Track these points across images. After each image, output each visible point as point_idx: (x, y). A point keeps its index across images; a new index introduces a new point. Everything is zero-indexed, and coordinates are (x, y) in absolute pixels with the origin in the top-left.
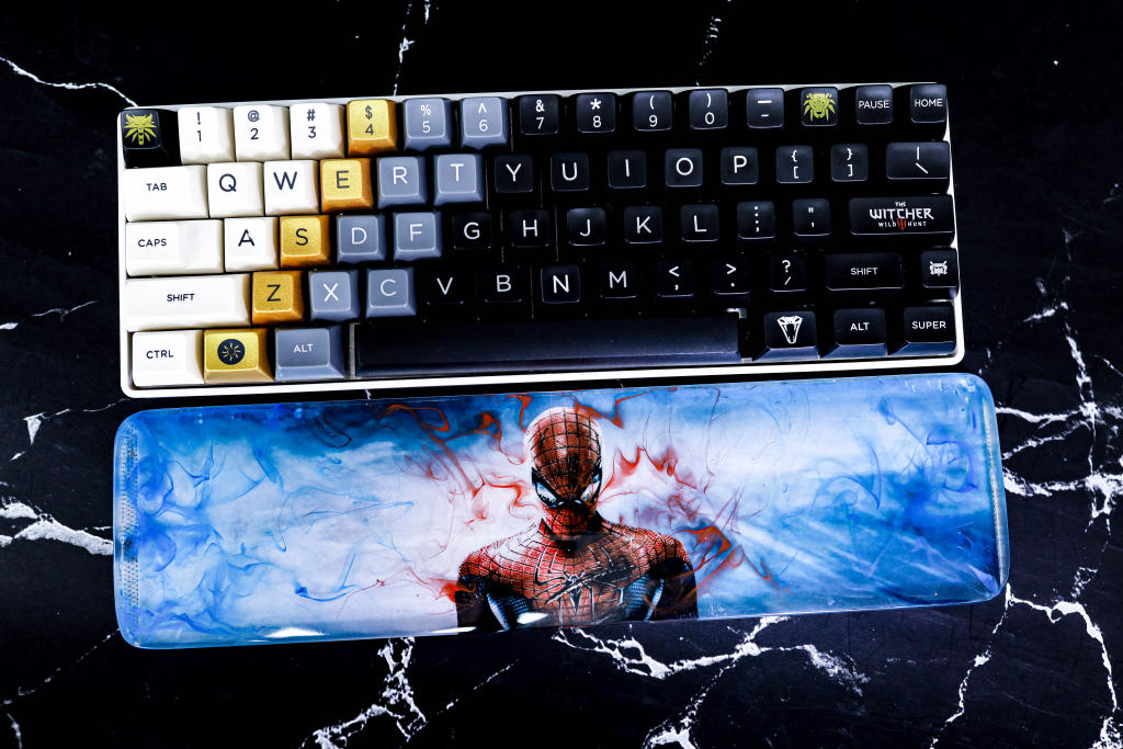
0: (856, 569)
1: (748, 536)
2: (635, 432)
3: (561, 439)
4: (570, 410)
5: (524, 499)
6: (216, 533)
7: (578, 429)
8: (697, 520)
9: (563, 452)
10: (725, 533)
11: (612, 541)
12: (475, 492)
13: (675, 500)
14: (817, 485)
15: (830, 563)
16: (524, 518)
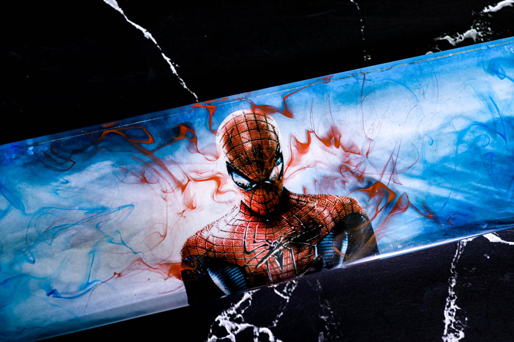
1: (408, 186)
2: (303, 120)
3: (245, 136)
4: (248, 111)
5: (224, 188)
7: (258, 125)
8: (365, 180)
9: (249, 145)
11: (300, 209)
12: (183, 188)
13: (344, 168)
15: (475, 196)
16: (226, 203)
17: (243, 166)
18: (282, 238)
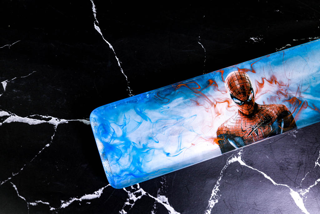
2: (260, 73)
3: (237, 82)
4: (237, 72)
5: (231, 105)
6: (133, 142)
7: (241, 77)
8: (288, 96)
9: (238, 86)
10: (299, 99)
11: (263, 111)
12: (215, 106)
13: (279, 92)
16: (232, 111)
17: (237, 95)
18: (257, 124)
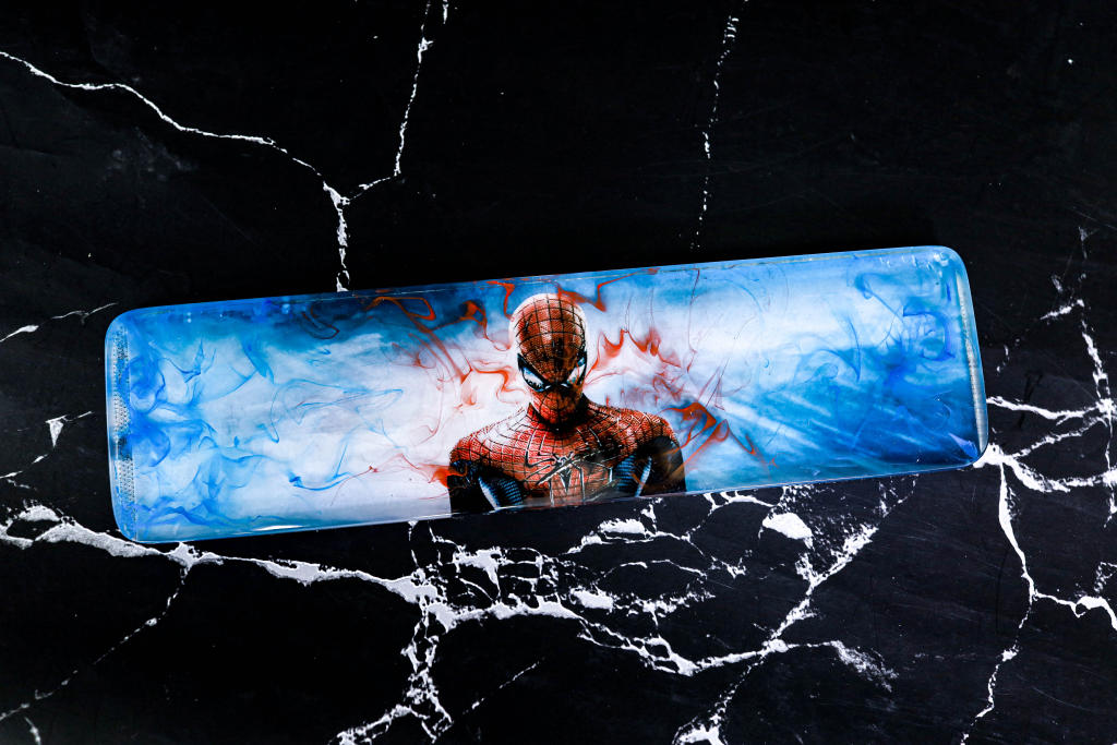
0: (840, 441)
1: (733, 412)
3: (545, 325)
4: (553, 296)
5: (512, 385)
6: (209, 427)
7: (562, 315)
8: (682, 398)
9: (548, 338)
10: (710, 411)
11: (599, 422)
12: (463, 378)
13: (659, 380)
14: (797, 361)
15: (813, 436)
16: (511, 403)
18: (572, 455)
